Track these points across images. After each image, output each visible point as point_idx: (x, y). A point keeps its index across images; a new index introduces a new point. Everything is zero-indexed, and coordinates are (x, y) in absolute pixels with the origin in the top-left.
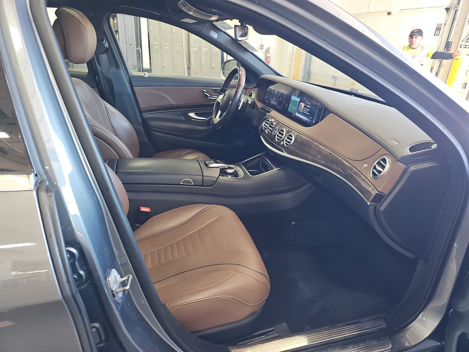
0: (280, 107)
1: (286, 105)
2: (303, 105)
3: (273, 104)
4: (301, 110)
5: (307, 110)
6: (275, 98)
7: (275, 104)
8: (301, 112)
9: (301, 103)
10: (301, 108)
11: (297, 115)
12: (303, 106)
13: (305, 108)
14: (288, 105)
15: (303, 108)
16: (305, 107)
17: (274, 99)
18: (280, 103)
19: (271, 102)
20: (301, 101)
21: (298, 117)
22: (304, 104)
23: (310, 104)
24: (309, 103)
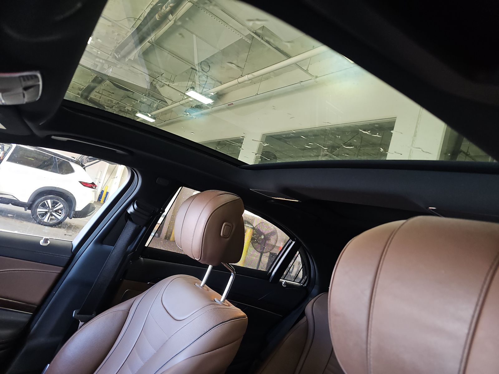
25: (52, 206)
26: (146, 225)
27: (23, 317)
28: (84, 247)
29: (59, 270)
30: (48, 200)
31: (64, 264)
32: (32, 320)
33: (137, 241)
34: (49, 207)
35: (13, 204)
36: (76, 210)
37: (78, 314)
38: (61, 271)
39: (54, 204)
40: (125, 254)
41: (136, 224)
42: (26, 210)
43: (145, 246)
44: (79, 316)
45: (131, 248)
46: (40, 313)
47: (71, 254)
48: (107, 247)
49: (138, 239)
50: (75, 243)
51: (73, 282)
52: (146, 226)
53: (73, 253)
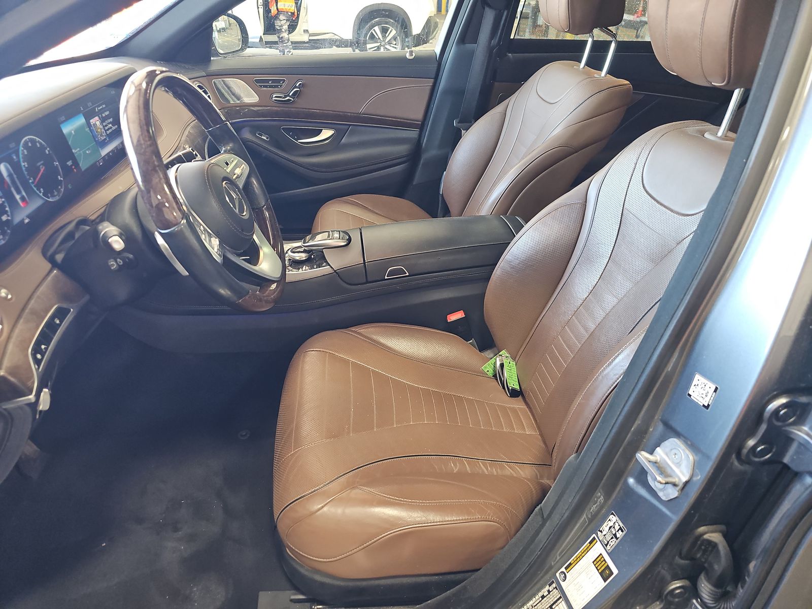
0: (59, 191)
1: (69, 163)
2: (95, 121)
3: (28, 217)
4: (101, 135)
5: (109, 123)
6: (19, 192)
7: (36, 204)
8: (105, 139)
9: (91, 121)
10: (99, 130)
11: (105, 152)
12: (98, 123)
13: (104, 124)
14: (72, 157)
15: (101, 127)
16: (103, 120)
17: (18, 197)
18: (48, 184)
19: (17, 220)
20: (88, 119)
21: (108, 154)
22: (97, 118)
23: (104, 106)
24: (101, 107)
25: (383, 37)
26: (507, 7)
27: (413, 134)
28: (447, 52)
29: (430, 82)
30: (375, 28)
31: (433, 75)
32: (420, 135)
33: (500, 31)
34: (379, 38)
35: (338, 46)
36: (414, 34)
37: (458, 123)
38: (433, 84)
39: (384, 31)
40: (490, 49)
41: (495, 9)
42: (354, 51)
43: (511, 38)
44: (460, 124)
45: (494, 42)
46: (425, 128)
47: (437, 63)
48: (469, 46)
49: (501, 28)
50: (438, 51)
51: (446, 92)
52: (506, 9)
53: (439, 62)
